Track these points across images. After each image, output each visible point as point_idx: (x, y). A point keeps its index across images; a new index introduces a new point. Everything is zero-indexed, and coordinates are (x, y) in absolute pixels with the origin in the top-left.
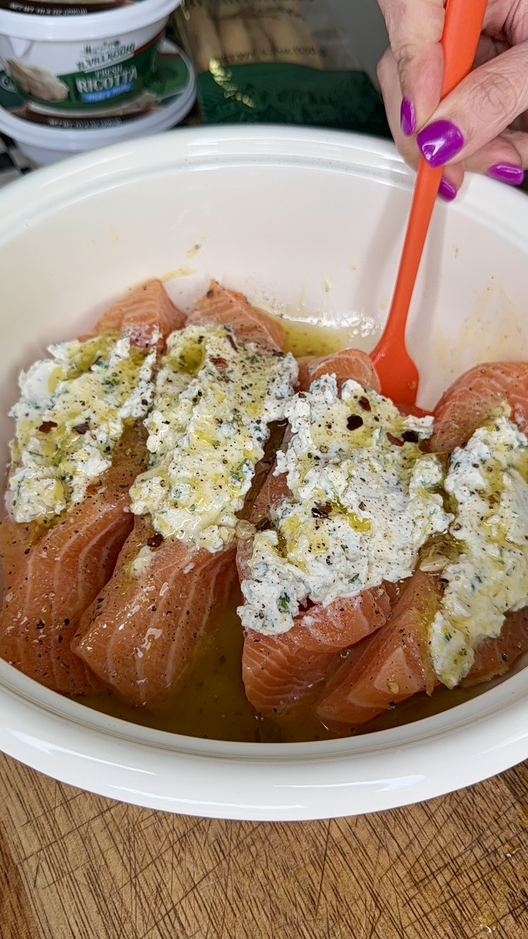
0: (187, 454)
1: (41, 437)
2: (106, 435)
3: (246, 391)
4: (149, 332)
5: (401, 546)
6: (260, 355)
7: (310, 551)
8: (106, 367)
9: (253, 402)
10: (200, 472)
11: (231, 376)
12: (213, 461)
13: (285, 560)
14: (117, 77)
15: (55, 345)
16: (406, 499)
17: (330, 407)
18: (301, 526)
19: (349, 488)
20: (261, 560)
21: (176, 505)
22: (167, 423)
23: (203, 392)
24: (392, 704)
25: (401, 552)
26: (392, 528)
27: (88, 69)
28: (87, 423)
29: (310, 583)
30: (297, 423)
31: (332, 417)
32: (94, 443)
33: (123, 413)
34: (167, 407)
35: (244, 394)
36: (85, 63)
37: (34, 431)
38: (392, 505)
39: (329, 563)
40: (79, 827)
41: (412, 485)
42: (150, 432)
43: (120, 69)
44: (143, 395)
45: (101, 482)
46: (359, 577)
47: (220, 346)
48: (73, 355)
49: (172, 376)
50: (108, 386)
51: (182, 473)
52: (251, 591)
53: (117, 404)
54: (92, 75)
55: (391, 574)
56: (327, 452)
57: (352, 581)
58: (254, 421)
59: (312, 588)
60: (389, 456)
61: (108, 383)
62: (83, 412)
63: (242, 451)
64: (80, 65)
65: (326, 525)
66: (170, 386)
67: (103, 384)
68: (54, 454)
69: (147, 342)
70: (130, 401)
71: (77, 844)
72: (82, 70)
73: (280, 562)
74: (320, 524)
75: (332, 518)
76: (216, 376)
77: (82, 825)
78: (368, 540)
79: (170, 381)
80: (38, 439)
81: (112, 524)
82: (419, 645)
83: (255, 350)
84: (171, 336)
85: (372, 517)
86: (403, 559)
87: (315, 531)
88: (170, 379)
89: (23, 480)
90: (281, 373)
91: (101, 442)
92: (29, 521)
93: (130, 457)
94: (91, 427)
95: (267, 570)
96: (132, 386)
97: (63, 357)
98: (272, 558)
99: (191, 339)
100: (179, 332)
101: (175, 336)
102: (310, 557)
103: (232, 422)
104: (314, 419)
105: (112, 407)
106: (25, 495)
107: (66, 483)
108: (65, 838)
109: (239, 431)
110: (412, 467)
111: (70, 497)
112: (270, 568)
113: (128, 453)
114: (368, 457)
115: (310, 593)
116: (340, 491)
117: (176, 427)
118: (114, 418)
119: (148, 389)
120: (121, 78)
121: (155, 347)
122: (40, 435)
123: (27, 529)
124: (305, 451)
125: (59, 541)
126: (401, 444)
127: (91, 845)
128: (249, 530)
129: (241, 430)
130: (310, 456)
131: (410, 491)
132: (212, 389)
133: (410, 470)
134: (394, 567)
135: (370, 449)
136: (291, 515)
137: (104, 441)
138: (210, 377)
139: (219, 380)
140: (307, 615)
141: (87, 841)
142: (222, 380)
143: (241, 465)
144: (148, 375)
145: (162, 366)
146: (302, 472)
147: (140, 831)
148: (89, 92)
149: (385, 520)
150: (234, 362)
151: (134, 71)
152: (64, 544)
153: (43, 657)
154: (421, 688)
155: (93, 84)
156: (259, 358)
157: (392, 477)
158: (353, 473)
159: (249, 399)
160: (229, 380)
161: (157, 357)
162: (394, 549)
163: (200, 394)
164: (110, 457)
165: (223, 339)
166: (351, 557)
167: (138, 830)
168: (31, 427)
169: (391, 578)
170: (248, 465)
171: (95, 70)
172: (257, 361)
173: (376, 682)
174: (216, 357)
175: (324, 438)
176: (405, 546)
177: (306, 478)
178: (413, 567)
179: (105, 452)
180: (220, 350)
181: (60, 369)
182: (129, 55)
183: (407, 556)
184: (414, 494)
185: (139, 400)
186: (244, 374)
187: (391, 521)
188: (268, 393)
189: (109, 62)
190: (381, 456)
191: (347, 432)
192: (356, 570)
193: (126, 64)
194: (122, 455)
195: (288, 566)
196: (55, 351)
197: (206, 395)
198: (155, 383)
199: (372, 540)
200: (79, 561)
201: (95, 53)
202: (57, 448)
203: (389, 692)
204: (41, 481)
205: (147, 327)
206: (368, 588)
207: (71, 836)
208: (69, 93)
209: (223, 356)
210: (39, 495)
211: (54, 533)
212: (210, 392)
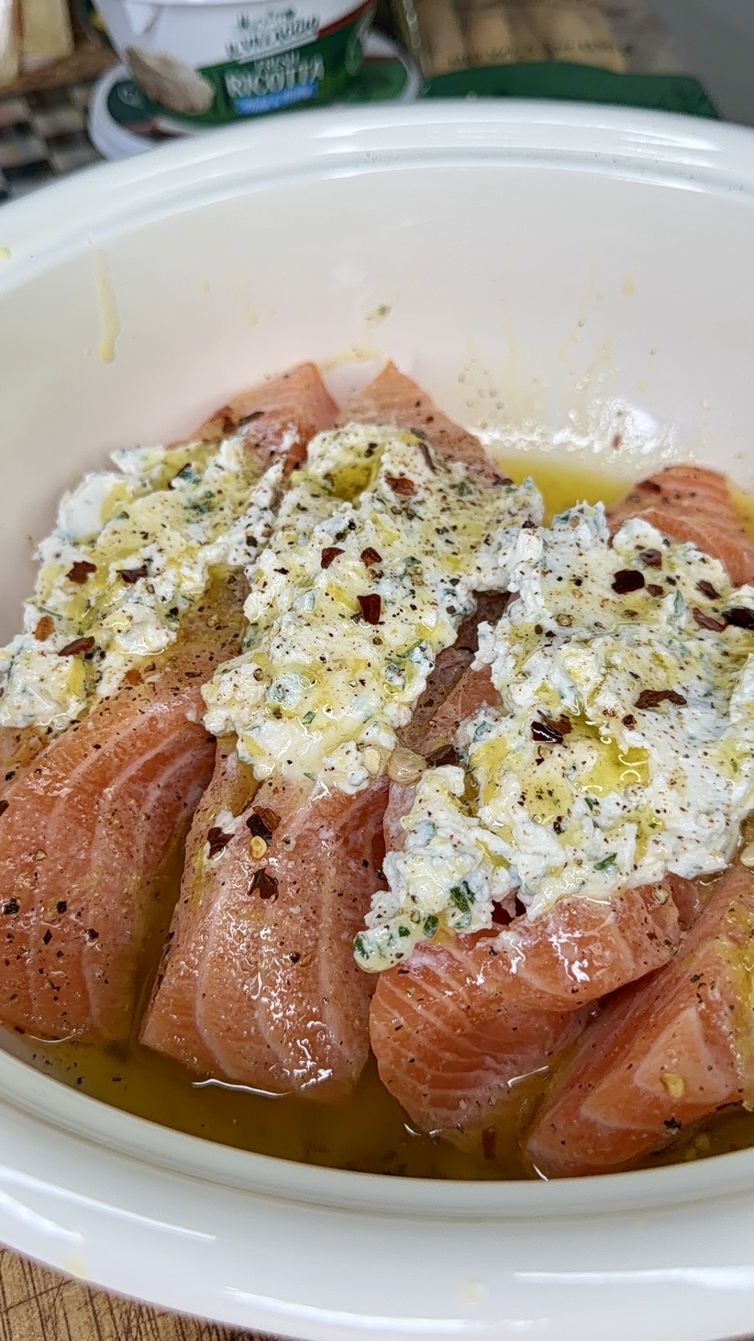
0: (305, 622)
1: (71, 590)
2: (173, 588)
3: (446, 536)
4: (279, 435)
5: (704, 806)
6: (474, 483)
7: (522, 804)
8: (197, 482)
9: (454, 553)
10: (327, 656)
11: (420, 510)
12: (355, 639)
13: (474, 821)
14: (291, 73)
15: (123, 451)
16: (721, 723)
17: (583, 552)
18: (509, 756)
19: (603, 688)
20: (426, 817)
21: (277, 714)
22: (284, 571)
23: (357, 523)
24: (670, 1124)
25: (704, 817)
26: (688, 771)
27: (244, 55)
28: (144, 567)
29: (520, 867)
30: (517, 571)
31: (586, 568)
32: (148, 599)
33: (210, 554)
34: (288, 547)
35: (439, 541)
36: (240, 47)
37: (63, 580)
38: (692, 729)
39: (558, 829)
40: (41, 1294)
41: (736, 699)
42: (253, 586)
43: (293, 59)
44: (250, 529)
45: (154, 665)
46: (617, 860)
47: (407, 460)
48: (151, 468)
49: (308, 501)
50: (194, 512)
51: (294, 655)
52: (398, 873)
53: (203, 540)
54: (249, 67)
55: (682, 859)
56: (569, 625)
57: (602, 866)
58: (447, 580)
59: (522, 877)
60: (692, 645)
61: (195, 507)
62: (141, 550)
63: (413, 627)
64: (232, 49)
65: (557, 758)
66: (301, 516)
67: (185, 508)
68: (83, 616)
69: (273, 448)
70: (226, 537)
71: (31, 1328)
72: (236, 58)
73: (462, 823)
74: (546, 756)
75: (572, 744)
76: (390, 505)
77: (47, 1292)
78: (639, 792)
79: (304, 509)
80: (65, 592)
81: (166, 741)
82: (732, 1007)
83: (464, 473)
84: (317, 439)
85: (647, 745)
86: (707, 832)
87: (535, 767)
88: (303, 505)
89: (19, 653)
90: (514, 510)
91: (164, 599)
92: (22, 725)
93: (213, 629)
94: (150, 573)
95: (434, 834)
96: (235, 516)
97: (133, 469)
98: (448, 816)
99: (352, 448)
100: (332, 433)
101: (324, 440)
102: (522, 814)
103: (401, 578)
104: (549, 567)
105: (194, 543)
106: (19, 680)
107: (91, 664)
108: (11, 1312)
109: (413, 592)
110: (738, 670)
111: (95, 687)
112: (440, 833)
113: (211, 623)
114: (650, 640)
115: (519, 887)
116: (587, 689)
117: (299, 580)
118: (191, 561)
119: (261, 518)
120: (297, 75)
121: (284, 456)
122: (71, 586)
123: (18, 738)
124: (531, 621)
125: (65, 760)
126: (722, 628)
127: (55, 1334)
128: (413, 766)
129: (417, 592)
130: (539, 630)
131: (732, 708)
132: (375, 522)
133: (734, 675)
134: (690, 846)
135: (654, 627)
136: (492, 736)
137: (169, 598)
138: (379, 505)
139: (395, 512)
140: (508, 930)
141: (50, 1325)
142: (400, 513)
143: (410, 651)
144: (265, 499)
145: (290, 486)
146: (520, 659)
147: (150, 1320)
148: (246, 97)
149: (673, 754)
150: (427, 489)
151: (318, 66)
152: (74, 767)
153: (11, 966)
154: (732, 1094)
155: (251, 82)
156: (472, 487)
157: (696, 681)
158: (617, 660)
159: (449, 549)
160: (415, 515)
161: (283, 471)
162: (691, 810)
163: (352, 525)
164: (175, 625)
165: (412, 449)
166: (602, 821)
167: (146, 1317)
168: (58, 574)
169: (682, 869)
170: (423, 650)
171: (254, 59)
172: (470, 493)
173: (637, 1074)
174: (396, 475)
175: (566, 603)
176: (712, 808)
177: (525, 668)
178: (729, 852)
179: (167, 616)
180: (406, 465)
181: (122, 488)
182: (310, 37)
183: (716, 825)
184: (740, 715)
185: (242, 536)
186: (443, 510)
187: (687, 756)
188: (486, 542)
189: (276, 46)
190: (676, 643)
191: (612, 595)
192: (612, 847)
193: (305, 52)
194: (201, 624)
195: (478, 833)
196: (123, 461)
197: (362, 529)
198: (276, 513)
199: (646, 790)
200: (102, 801)
201: (256, 29)
202: (89, 607)
203: (663, 1097)
204: (48, 656)
205: (278, 426)
206: (635, 884)
207: (22, 1310)
208: (215, 99)
209: (409, 476)
210: (42, 680)
211: (58, 745)
212: (369, 525)
